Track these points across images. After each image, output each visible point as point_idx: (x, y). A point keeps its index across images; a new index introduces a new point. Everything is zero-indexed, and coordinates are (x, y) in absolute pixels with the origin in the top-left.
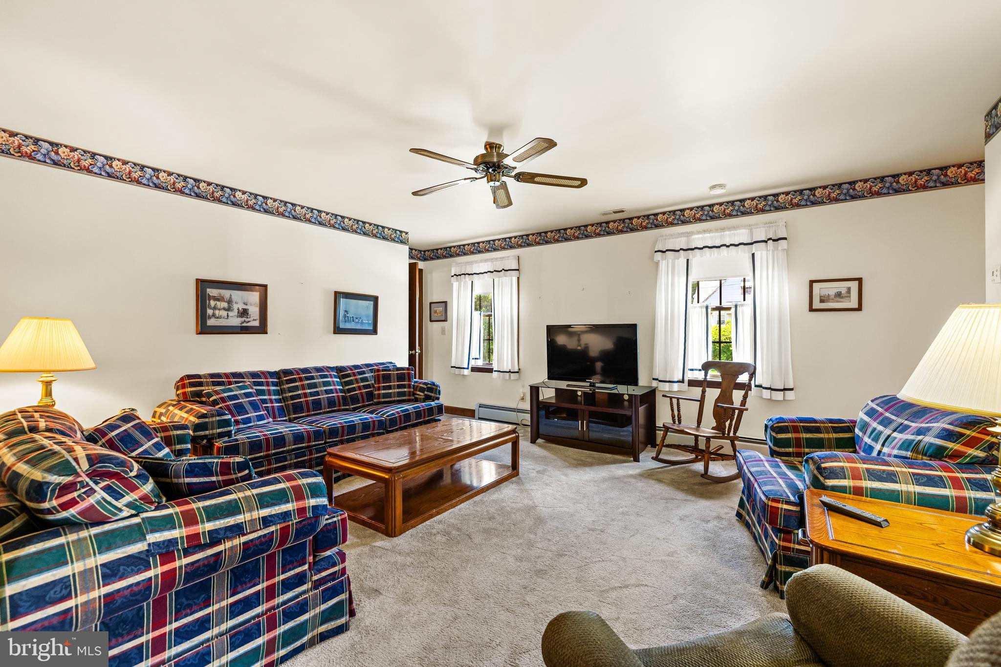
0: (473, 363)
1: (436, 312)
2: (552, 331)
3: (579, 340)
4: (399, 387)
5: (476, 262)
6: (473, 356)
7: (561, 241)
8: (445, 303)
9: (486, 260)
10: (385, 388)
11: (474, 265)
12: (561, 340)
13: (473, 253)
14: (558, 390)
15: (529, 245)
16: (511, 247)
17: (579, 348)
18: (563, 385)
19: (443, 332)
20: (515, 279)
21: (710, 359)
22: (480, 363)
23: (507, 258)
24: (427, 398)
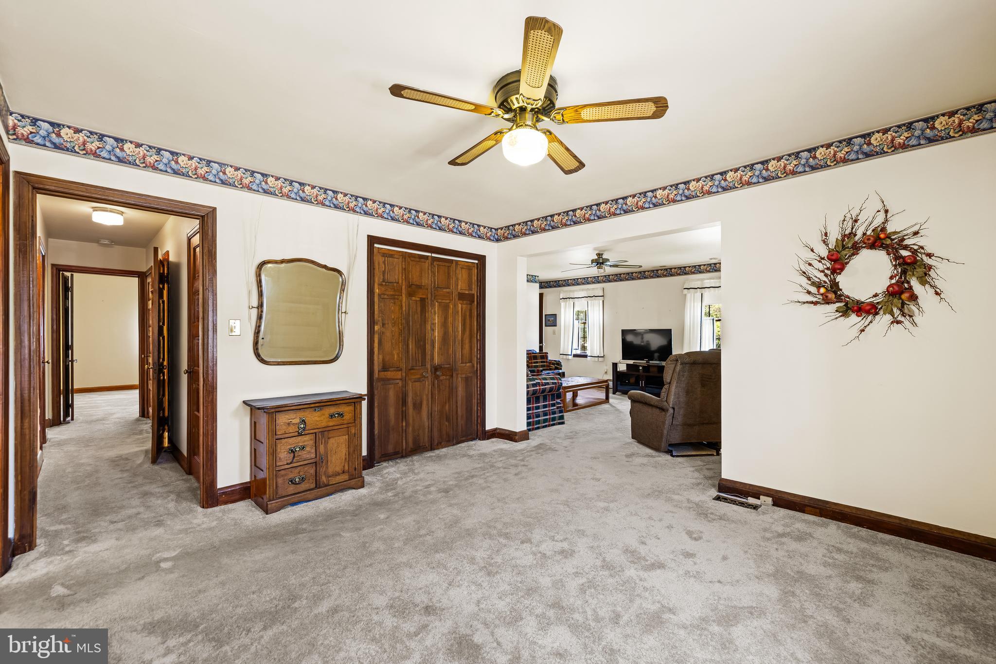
0: (574, 352)
1: (549, 320)
2: (624, 332)
3: (642, 338)
4: (542, 362)
5: (576, 291)
6: (574, 347)
7: (630, 280)
8: (556, 315)
9: (583, 290)
10: (535, 363)
11: (575, 293)
12: (630, 338)
13: (574, 285)
14: (628, 365)
15: (610, 281)
16: (599, 282)
17: (642, 344)
18: (631, 362)
19: (554, 333)
20: (601, 302)
21: (715, 348)
22: (579, 352)
23: (597, 289)
24: (556, 368)
